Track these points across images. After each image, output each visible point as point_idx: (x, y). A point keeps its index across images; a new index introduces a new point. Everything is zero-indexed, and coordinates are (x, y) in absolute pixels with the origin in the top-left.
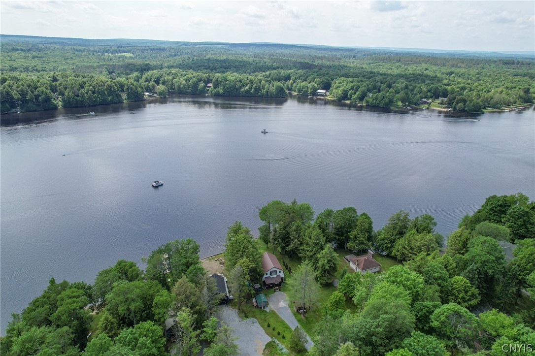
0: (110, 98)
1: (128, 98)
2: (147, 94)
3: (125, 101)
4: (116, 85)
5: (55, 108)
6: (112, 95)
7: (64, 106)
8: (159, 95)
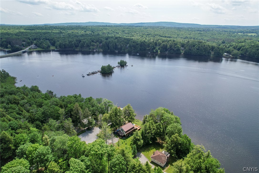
0: (204, 53)
1: (214, 55)
2: (225, 54)
3: (211, 56)
4: (210, 48)
5: (180, 53)
6: (206, 52)
7: (184, 53)
8: (232, 56)
